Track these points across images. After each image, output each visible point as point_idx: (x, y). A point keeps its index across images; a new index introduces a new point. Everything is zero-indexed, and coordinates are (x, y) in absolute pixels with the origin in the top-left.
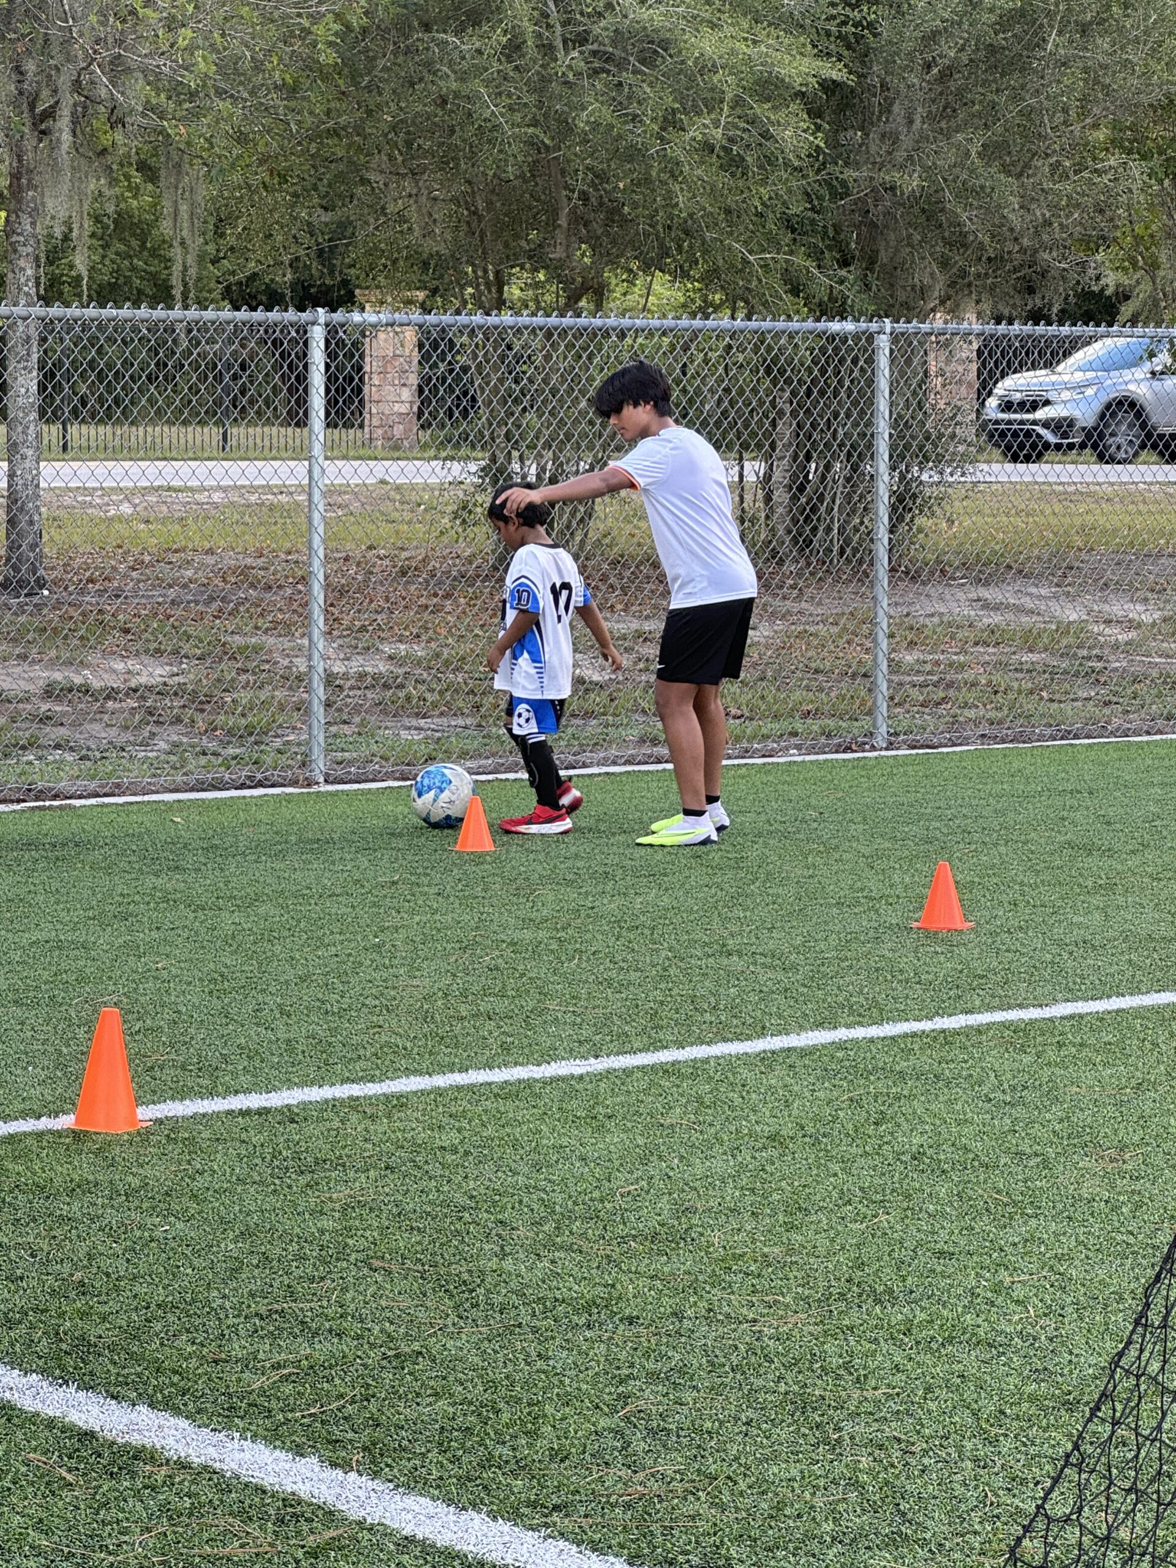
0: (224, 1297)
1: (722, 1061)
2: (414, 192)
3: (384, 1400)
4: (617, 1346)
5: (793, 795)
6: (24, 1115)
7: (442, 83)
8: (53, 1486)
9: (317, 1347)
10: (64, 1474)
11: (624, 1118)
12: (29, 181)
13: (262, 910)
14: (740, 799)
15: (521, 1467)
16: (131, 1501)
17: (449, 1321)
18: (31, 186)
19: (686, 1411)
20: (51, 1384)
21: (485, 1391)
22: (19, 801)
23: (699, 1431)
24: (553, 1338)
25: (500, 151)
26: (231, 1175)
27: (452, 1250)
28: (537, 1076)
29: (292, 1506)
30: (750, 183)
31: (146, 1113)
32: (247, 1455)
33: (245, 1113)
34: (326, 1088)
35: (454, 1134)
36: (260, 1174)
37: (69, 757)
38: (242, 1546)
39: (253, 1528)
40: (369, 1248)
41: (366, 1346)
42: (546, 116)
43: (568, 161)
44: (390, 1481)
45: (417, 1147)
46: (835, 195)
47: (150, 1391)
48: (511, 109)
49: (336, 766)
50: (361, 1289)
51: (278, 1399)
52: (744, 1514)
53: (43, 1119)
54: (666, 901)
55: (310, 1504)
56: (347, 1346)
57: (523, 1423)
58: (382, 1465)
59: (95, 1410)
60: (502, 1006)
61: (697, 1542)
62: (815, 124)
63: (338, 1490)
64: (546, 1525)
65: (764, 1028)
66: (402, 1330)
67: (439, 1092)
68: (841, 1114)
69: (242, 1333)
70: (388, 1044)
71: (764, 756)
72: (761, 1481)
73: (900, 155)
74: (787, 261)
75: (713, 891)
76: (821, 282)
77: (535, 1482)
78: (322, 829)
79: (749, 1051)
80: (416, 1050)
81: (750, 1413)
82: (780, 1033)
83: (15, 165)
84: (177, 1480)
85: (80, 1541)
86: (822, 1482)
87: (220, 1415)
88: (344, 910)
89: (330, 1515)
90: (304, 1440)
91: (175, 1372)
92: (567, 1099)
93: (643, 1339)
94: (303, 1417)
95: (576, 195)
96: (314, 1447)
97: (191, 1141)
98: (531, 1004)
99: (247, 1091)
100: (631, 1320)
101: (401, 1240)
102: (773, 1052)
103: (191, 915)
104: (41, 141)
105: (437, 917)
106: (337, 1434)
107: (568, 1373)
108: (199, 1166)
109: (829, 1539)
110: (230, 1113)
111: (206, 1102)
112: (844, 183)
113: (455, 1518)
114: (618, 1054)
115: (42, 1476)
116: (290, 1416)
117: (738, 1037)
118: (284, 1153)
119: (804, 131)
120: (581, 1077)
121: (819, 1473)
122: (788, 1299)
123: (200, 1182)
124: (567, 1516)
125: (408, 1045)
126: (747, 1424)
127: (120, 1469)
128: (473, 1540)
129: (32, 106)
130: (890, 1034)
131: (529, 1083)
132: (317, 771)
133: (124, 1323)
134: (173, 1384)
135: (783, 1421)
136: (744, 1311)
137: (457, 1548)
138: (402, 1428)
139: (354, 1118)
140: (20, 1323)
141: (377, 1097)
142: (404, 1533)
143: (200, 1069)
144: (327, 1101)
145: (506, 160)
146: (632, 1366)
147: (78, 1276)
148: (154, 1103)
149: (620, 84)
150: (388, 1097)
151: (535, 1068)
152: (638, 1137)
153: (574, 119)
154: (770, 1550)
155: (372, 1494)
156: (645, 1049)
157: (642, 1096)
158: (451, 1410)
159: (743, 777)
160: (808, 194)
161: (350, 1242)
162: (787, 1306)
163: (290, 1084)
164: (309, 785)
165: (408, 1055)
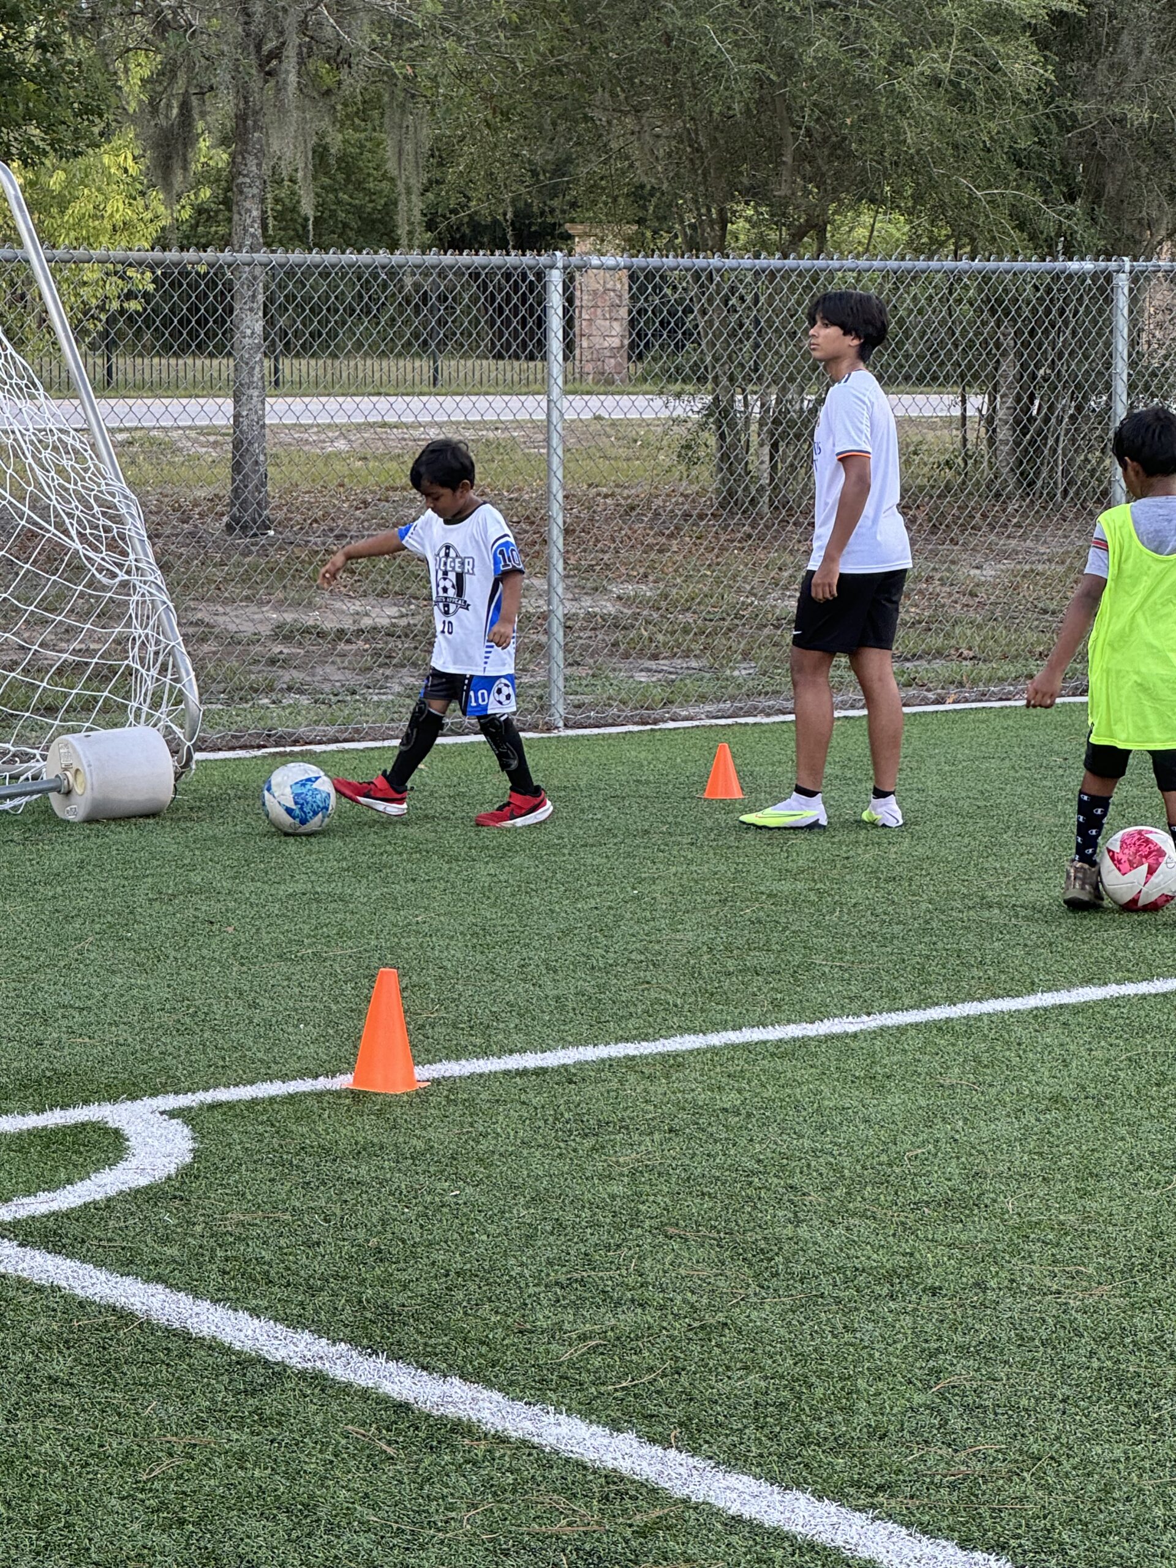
0: (522, 1265)
1: (994, 1018)
2: (637, 129)
3: (695, 1373)
4: (923, 1318)
5: (1035, 740)
6: (302, 1074)
7: (667, 20)
8: (376, 1461)
9: (622, 1317)
10: (385, 1447)
11: (903, 1078)
12: (255, 122)
13: (516, 861)
14: (981, 745)
15: (840, 1446)
16: (453, 1475)
17: (750, 1291)
18: (257, 127)
19: (1000, 1387)
20: (360, 1354)
21: (795, 1364)
22: (260, 747)
23: (1015, 1408)
24: (857, 1309)
25: (726, 89)
26: (515, 1138)
27: (746, 1217)
28: (812, 1034)
29: (614, 1483)
30: (978, 118)
31: (424, 1073)
32: (564, 1430)
33: (523, 1073)
34: (601, 1047)
35: (734, 1095)
36: (544, 1137)
37: (304, 700)
38: (569, 1524)
39: (577, 1505)
40: (662, 1215)
41: (670, 1317)
42: (772, 51)
43: (795, 98)
44: (711, 1458)
45: (697, 1110)
46: (1064, 128)
47: (460, 1362)
48: (736, 44)
49: (575, 711)
50: (659, 1256)
51: (588, 1371)
52: (1072, 1497)
53: (321, 1078)
54: (920, 851)
55: (633, 1482)
56: (650, 1316)
57: (838, 1400)
58: (701, 1441)
59: (408, 1382)
60: (767, 961)
61: (1027, 1525)
62: (1045, 57)
63: (659, 1467)
64: (873, 1506)
65: (1033, 983)
66: (705, 1301)
67: (714, 1050)
68: (1122, 1074)
69: (545, 1302)
70: (657, 1001)
71: (1001, 699)
72: (1085, 1462)
73: (1128, 86)
74: (1015, 196)
75: (966, 840)
76: (1050, 218)
77: (856, 1461)
78: (567, 775)
79: (1021, 1007)
80: (687, 1007)
81: (1065, 1390)
82: (1049, 990)
83: (241, 106)
84: (497, 1454)
85: (408, 1516)
86: (1147, 1464)
87: (532, 1388)
88: (598, 860)
89: (653, 1493)
90: (619, 1414)
91: (483, 1343)
92: (844, 1058)
93: (948, 1311)
94: (616, 1390)
95: (802, 132)
96: (629, 1422)
97: (470, 1103)
98: (798, 959)
99: (523, 1051)
100: (934, 1291)
101: (693, 1206)
102: (1045, 1009)
103: (446, 867)
104: (266, 81)
105: (693, 868)
106: (652, 1409)
107: (877, 1346)
108: (481, 1129)
109: (1161, 1525)
110: (506, 1073)
111: (481, 1062)
112: (1073, 116)
113: (779, 1498)
114: (889, 1011)
115: (362, 1449)
116: (603, 1389)
117: (1009, 994)
118: (566, 1115)
119: (1034, 64)
120: (855, 1036)
121: (1143, 1454)
122: (1091, 1270)
123: (484, 1145)
124: (892, 1496)
125: (679, 1001)
126: (1063, 1401)
127: (439, 1442)
128: (801, 1521)
129: (258, 47)
130: (1161, 991)
131: (803, 1042)
132: (557, 716)
133: (425, 1292)
134: (481, 1355)
135: (1099, 1399)
136: (1047, 1281)
137: (786, 1528)
138: (716, 1402)
139: (632, 1078)
140: (322, 1289)
141: (653, 1056)
142: (730, 1512)
143: (471, 1028)
144: (603, 1061)
145: (732, 97)
146: (940, 1339)
147: (373, 1242)
148: (430, 1063)
149: (847, 18)
150: (664, 1057)
151: (809, 1026)
152: (920, 1098)
153: (801, 55)
154: (1101, 1535)
155: (694, 1472)
156: (916, 1007)
157: (918, 1056)
158: (763, 1384)
159: (983, 722)
160: (1036, 129)
161: (643, 1208)
162: (1090, 1277)
163: (565, 1044)
164: (549, 730)
165: (679, 1013)
